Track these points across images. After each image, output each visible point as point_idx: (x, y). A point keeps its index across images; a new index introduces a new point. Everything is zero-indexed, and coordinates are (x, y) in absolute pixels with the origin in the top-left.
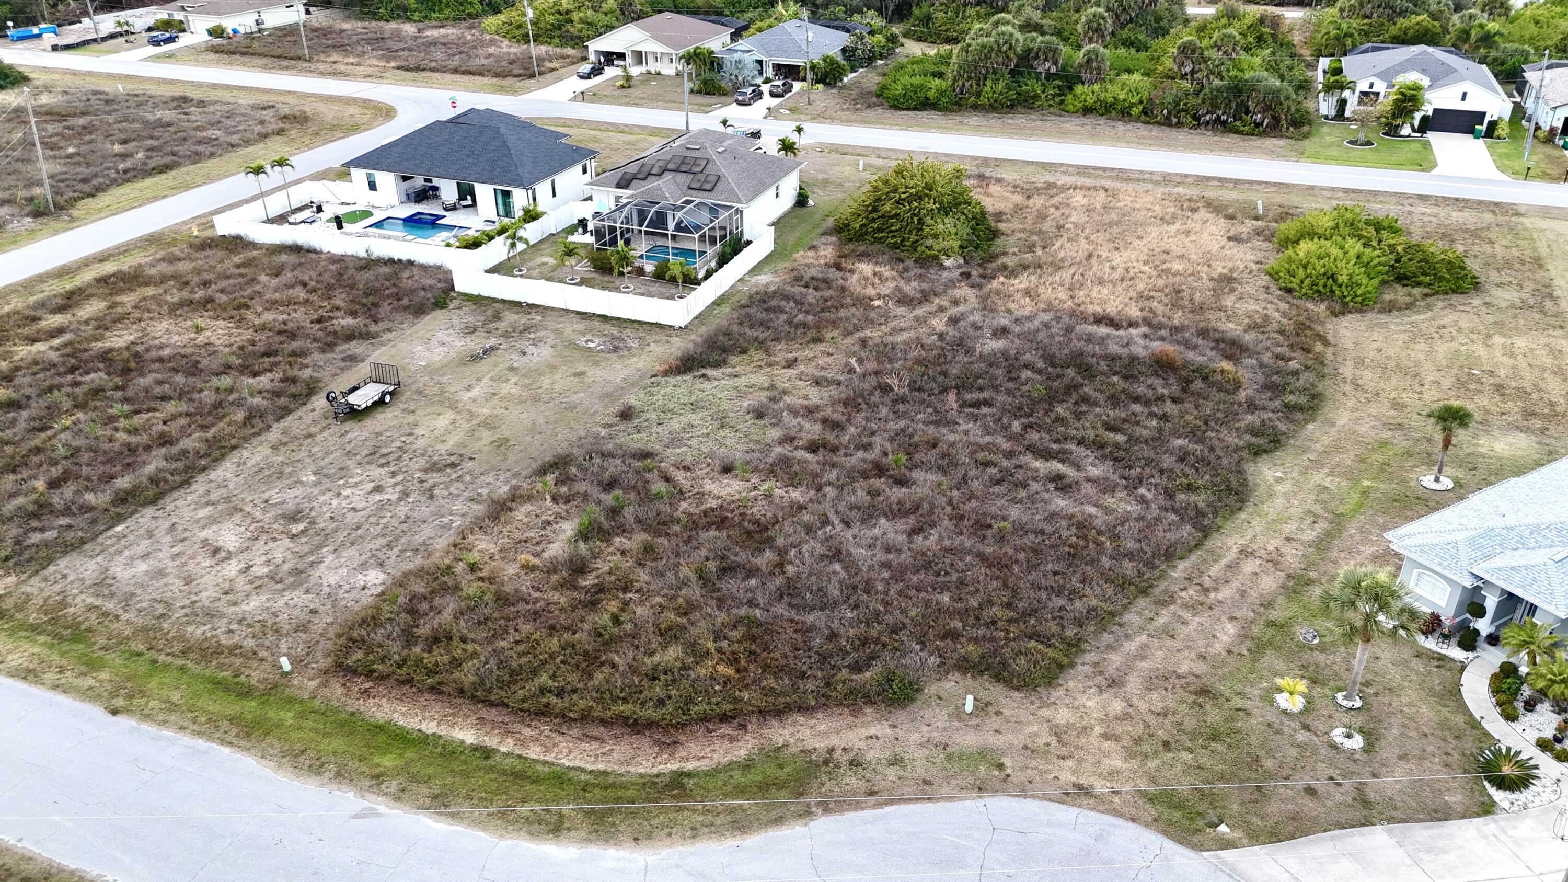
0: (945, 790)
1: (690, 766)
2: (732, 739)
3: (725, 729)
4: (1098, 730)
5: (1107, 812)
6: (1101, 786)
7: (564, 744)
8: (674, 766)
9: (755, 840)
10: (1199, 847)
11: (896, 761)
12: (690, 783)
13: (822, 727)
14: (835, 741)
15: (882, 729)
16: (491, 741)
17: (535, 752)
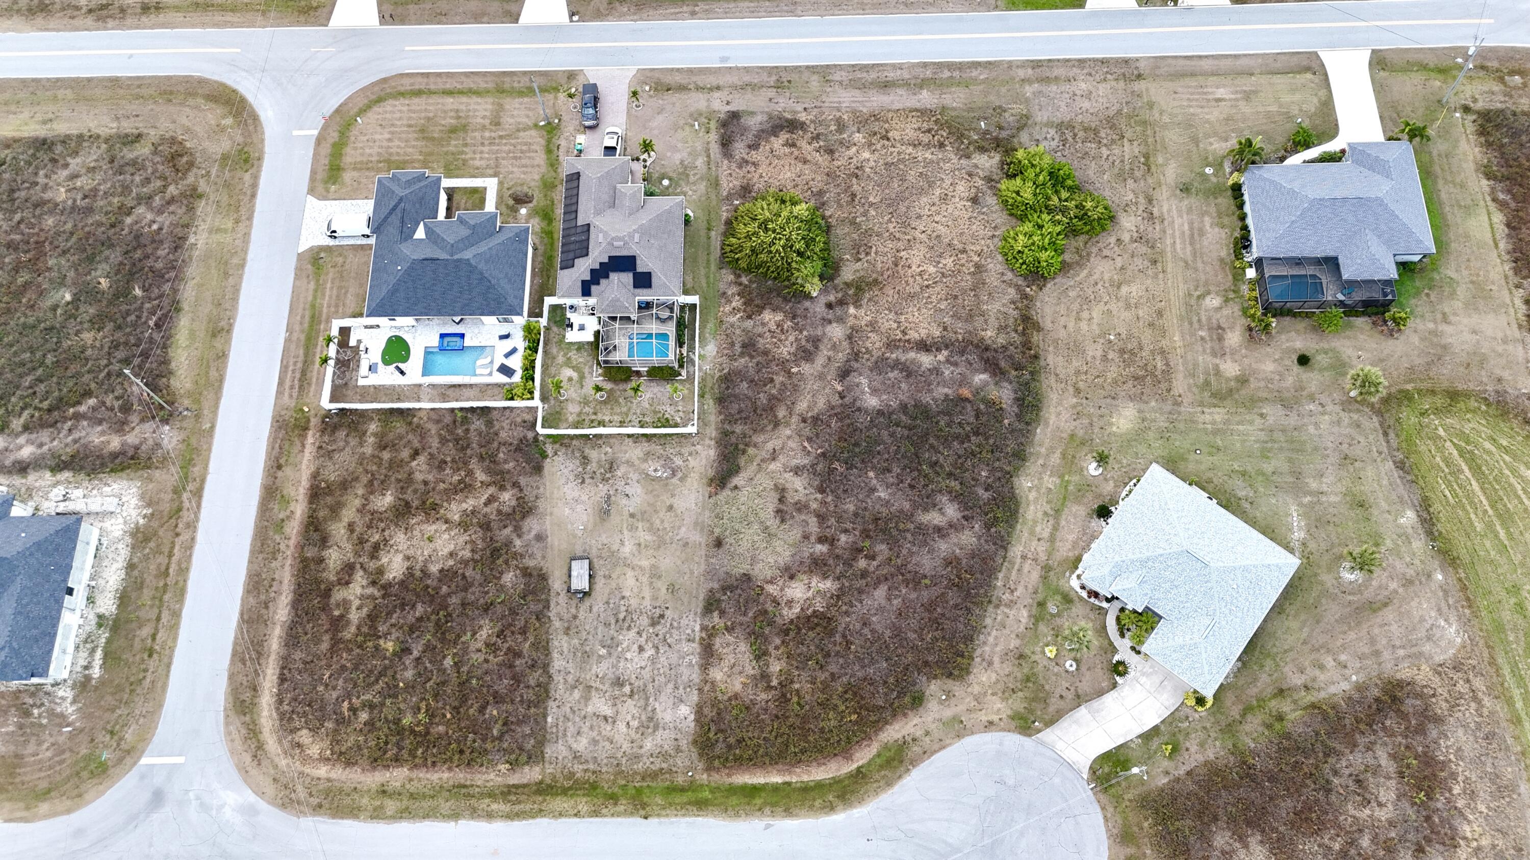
0: (948, 741)
1: (860, 763)
2: (869, 746)
3: (865, 743)
4: (990, 692)
5: (1000, 730)
6: (995, 718)
7: (813, 770)
8: (855, 766)
9: (896, 788)
10: (1030, 736)
11: (927, 733)
12: (863, 770)
13: (897, 728)
14: (904, 732)
15: (916, 720)
16: (787, 779)
17: (805, 778)
